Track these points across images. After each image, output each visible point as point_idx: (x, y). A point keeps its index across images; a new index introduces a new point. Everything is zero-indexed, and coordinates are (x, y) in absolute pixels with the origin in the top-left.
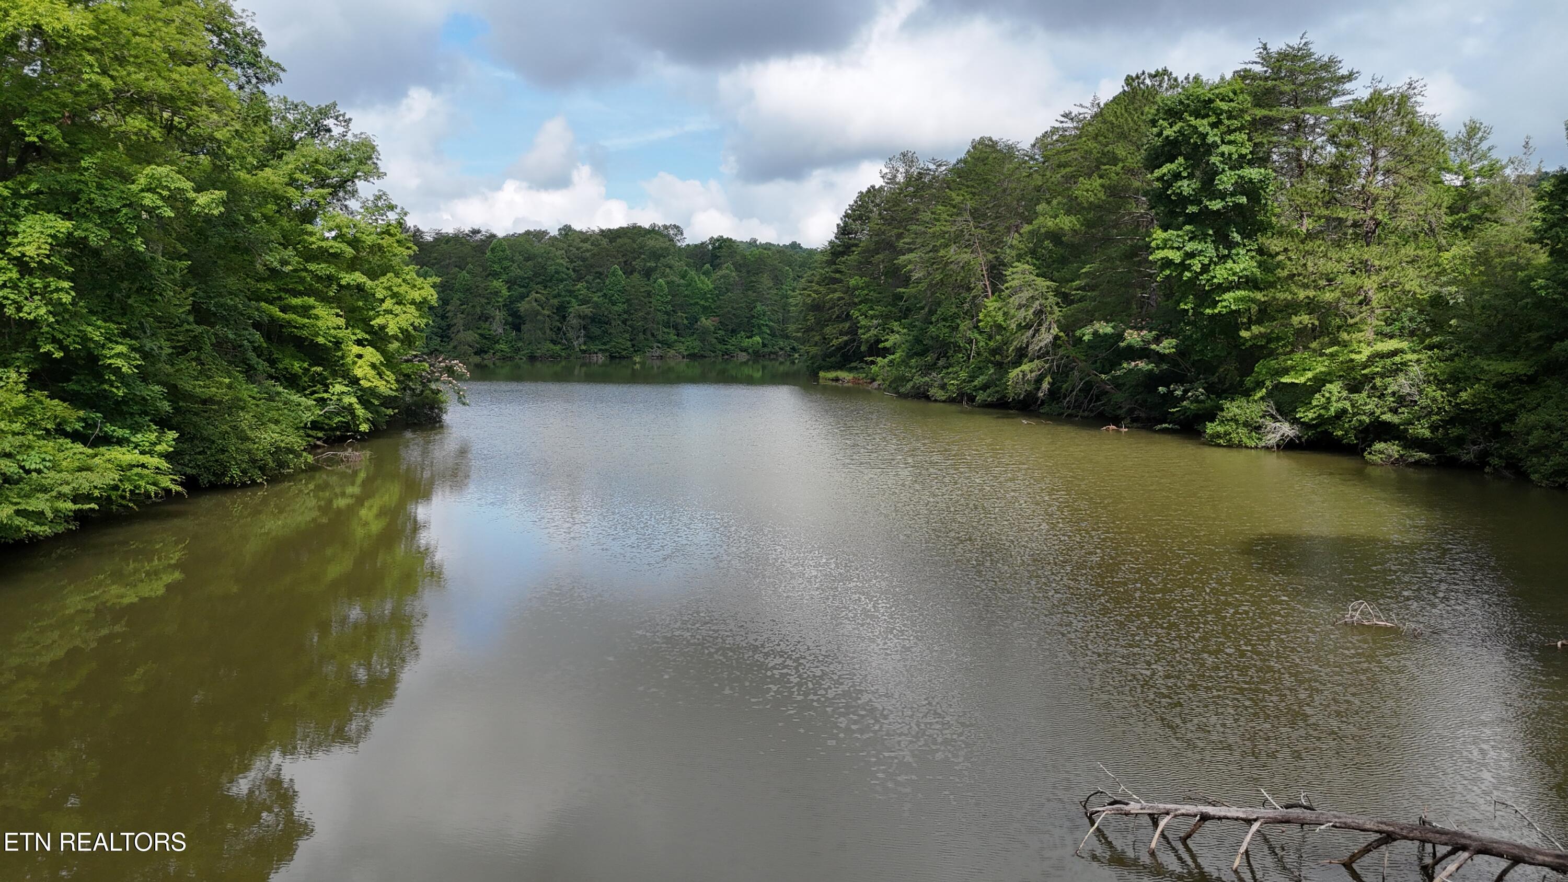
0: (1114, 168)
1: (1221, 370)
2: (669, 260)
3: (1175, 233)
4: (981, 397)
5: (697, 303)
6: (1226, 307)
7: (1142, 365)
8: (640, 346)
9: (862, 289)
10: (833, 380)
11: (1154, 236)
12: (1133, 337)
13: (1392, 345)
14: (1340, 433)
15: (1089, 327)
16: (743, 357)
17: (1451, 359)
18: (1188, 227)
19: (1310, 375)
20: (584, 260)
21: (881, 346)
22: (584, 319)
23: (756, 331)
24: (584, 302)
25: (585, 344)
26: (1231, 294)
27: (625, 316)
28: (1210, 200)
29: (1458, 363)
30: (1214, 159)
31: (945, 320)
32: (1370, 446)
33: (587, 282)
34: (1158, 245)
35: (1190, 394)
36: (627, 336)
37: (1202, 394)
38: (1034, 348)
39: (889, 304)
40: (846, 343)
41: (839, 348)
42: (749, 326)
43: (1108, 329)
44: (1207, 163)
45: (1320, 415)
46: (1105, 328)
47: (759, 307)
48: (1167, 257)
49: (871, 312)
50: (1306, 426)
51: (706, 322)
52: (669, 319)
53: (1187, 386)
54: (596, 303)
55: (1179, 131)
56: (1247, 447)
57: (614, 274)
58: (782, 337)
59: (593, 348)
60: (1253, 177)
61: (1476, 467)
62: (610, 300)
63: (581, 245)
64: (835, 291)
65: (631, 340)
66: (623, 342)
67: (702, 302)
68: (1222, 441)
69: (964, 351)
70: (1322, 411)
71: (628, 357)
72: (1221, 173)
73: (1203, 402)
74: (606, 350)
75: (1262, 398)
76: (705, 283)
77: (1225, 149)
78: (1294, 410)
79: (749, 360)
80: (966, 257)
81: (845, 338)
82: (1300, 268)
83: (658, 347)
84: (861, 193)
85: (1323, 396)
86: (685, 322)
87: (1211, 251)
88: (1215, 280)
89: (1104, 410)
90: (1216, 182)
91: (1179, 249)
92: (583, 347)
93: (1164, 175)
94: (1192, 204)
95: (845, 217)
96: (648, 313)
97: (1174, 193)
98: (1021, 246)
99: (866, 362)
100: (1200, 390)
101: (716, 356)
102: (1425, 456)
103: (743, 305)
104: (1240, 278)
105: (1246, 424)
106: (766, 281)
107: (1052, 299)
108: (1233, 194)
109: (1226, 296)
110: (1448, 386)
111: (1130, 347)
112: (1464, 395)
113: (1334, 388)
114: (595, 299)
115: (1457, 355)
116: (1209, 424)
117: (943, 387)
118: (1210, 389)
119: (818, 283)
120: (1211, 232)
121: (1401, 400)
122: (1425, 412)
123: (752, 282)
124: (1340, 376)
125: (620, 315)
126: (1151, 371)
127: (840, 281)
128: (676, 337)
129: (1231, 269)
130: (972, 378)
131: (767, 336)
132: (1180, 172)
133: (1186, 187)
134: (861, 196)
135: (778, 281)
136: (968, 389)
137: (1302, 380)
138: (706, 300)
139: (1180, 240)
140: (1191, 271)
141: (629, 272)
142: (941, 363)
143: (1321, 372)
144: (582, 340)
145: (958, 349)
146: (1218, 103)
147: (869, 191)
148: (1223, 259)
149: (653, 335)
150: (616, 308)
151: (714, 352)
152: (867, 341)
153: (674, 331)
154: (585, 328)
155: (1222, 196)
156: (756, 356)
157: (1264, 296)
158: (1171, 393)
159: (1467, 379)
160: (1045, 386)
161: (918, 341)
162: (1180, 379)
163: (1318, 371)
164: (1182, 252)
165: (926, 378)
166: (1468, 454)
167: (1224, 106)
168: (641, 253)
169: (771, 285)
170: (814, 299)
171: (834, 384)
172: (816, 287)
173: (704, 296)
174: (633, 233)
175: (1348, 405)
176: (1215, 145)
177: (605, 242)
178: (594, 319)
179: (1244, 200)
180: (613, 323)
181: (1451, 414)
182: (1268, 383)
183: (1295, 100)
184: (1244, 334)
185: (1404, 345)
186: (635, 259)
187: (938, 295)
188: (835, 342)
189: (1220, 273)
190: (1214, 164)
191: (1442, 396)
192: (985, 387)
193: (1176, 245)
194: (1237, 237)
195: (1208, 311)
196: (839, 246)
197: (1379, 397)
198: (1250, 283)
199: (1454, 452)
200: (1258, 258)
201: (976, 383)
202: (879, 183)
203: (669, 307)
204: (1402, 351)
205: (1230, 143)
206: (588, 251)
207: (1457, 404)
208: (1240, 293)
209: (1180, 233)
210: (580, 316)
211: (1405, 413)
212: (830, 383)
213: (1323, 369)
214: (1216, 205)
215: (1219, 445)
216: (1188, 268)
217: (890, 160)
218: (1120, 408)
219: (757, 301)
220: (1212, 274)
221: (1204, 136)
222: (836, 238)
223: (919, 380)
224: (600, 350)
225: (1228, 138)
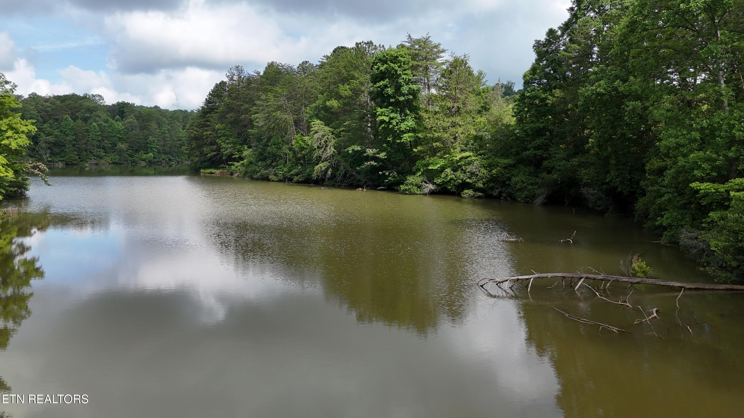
0: (355, 81)
1: (403, 165)
2: (99, 113)
3: (386, 109)
4: (296, 179)
5: (115, 136)
6: (405, 139)
7: (373, 163)
8: (84, 158)
9: (222, 130)
10: (209, 173)
11: (378, 110)
12: (370, 152)
13: (467, 154)
14: (450, 187)
15: (350, 148)
16: (143, 164)
17: (487, 158)
18: (391, 107)
19: (439, 166)
20: (47, 112)
21: (233, 157)
22: (49, 144)
23: (149, 150)
24: (48, 135)
25: (50, 157)
26: (407, 134)
27: (74, 142)
28: (399, 97)
29: (490, 160)
30: (400, 81)
31: (274, 144)
32: (462, 192)
33: (50, 124)
34: (379, 114)
35: (391, 175)
36: (76, 153)
37: (396, 175)
38: (323, 157)
39: (236, 137)
40: (214, 156)
41: (211, 158)
42: (146, 148)
43: (359, 148)
44: (397, 82)
45: (443, 181)
46: (358, 148)
47: (151, 138)
48: (383, 119)
49: (227, 141)
50: (438, 185)
51: (122, 146)
52: (100, 144)
53: (390, 171)
54: (56, 135)
55: (386, 68)
56: (416, 194)
57: (66, 119)
58: (163, 153)
59: (56, 159)
60: (415, 88)
61: (498, 197)
62: (65, 134)
63: (44, 103)
64: (207, 131)
65: (78, 155)
66: (74, 156)
67: (118, 136)
68: (407, 192)
69: (284, 159)
70: (443, 179)
71: (77, 164)
72: (403, 86)
73: (396, 177)
74: (63, 161)
75: (419, 176)
76: (120, 125)
77: (404, 76)
78: (433, 179)
79: (146, 165)
80: (286, 116)
81: (214, 153)
82: (435, 125)
83: (94, 159)
84: (217, 84)
85: (445, 174)
86: (110, 145)
87: (399, 118)
88: (401, 129)
89: (353, 183)
90: (402, 90)
91: (387, 116)
92: (49, 159)
93: (381, 86)
94: (392, 99)
95: (209, 95)
96: (88, 141)
97: (385, 93)
98: (311, 112)
99: (228, 165)
100: (395, 173)
101: (128, 163)
102: (481, 194)
103: (142, 137)
104: (410, 128)
105: (416, 185)
106: (154, 125)
107: (331, 136)
108: (407, 95)
109: (404, 135)
110: (488, 168)
111: (368, 156)
112: (494, 171)
113: (448, 170)
114: (56, 133)
115: (490, 157)
116: (401, 186)
117: (275, 175)
118: (398, 173)
119: (196, 126)
120: (399, 110)
121: (472, 174)
122: (481, 178)
123: (145, 125)
124: (449, 166)
125: (71, 142)
126: (376, 165)
127: (209, 126)
128: (104, 154)
129: (407, 125)
130: (290, 170)
131: (155, 153)
132: (387, 85)
133: (390, 91)
134: (217, 86)
135: (160, 125)
136: (288, 175)
137: (436, 168)
138: (121, 134)
139: (388, 112)
140: (392, 125)
141: (75, 119)
142: (274, 164)
143: (443, 165)
144: (48, 155)
145: (281, 158)
146: (400, 58)
147: (220, 83)
148: (403, 120)
149: (91, 152)
150: (68, 138)
151: (127, 161)
152: (226, 154)
153: (103, 151)
154: (49, 148)
155: (404, 95)
156: (150, 163)
157: (422, 135)
158: (384, 174)
159: (494, 166)
160: (329, 173)
161: (261, 154)
162: (386, 169)
163: (441, 164)
164: (388, 117)
165: (267, 171)
166: (495, 193)
167: (402, 59)
168: (81, 109)
169: (157, 127)
170: (195, 134)
171: (210, 175)
172: (195, 129)
173: (119, 132)
174: (73, 97)
175: (454, 176)
176: (400, 75)
177: (58, 102)
178: (55, 144)
179: (411, 97)
180: (67, 146)
181: (489, 179)
182: (422, 170)
183: (426, 59)
184: (415, 150)
185: (471, 154)
186: (77, 112)
187: (271, 133)
188: (209, 155)
189: (403, 126)
190: (401, 82)
191: (486, 172)
192: (297, 174)
193: (386, 114)
194: (408, 112)
195: (398, 141)
196: (207, 109)
197: (464, 173)
198: (413, 130)
199: (490, 192)
200: (415, 120)
201: (292, 172)
202: (226, 80)
203: (100, 138)
204: (470, 156)
205: (405, 74)
206: (48, 107)
207: (491, 175)
208: (411, 134)
209: (388, 109)
210: (46, 142)
211: (474, 179)
212: (208, 175)
213: (443, 163)
214: (402, 99)
215: (406, 194)
216: (391, 123)
217: (231, 69)
218: (361, 181)
219: (149, 135)
220: (400, 126)
221: (396, 71)
222: (205, 105)
223: (264, 172)
224: (59, 160)
225: (404, 72)
